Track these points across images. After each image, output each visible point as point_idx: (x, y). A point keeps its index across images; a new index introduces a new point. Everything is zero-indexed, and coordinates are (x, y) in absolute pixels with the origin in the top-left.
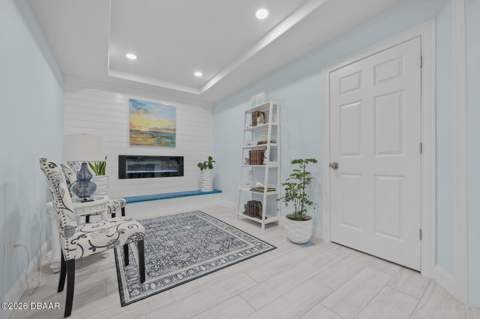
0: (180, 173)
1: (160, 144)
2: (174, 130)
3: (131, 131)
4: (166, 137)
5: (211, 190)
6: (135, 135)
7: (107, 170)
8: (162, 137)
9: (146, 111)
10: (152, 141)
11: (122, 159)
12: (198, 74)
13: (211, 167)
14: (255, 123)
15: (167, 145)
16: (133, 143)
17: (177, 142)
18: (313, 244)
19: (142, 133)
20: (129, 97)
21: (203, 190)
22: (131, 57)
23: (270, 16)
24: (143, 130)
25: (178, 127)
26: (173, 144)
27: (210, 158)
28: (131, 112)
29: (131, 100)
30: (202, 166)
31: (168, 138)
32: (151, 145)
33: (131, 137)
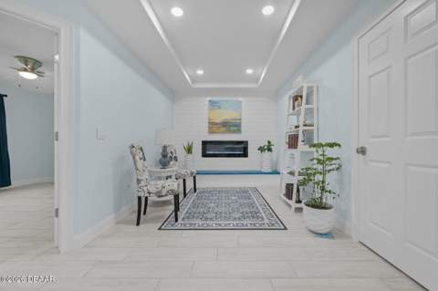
0: (245, 155)
2: (240, 119)
3: (209, 123)
4: (234, 126)
5: (270, 171)
6: (213, 126)
7: (193, 150)
8: (230, 126)
9: (219, 107)
10: (223, 129)
11: (204, 143)
12: (249, 71)
13: (270, 150)
14: (294, 108)
15: (234, 132)
16: (211, 132)
17: (243, 129)
18: (333, 238)
19: (217, 124)
20: (209, 99)
21: (263, 170)
23: (275, 11)
24: (217, 121)
25: (243, 117)
26: (239, 131)
27: (269, 142)
28: (210, 109)
29: (210, 101)
30: (261, 149)
31: (235, 126)
33: (209, 127)
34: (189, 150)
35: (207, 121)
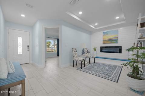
1: (111, 43)
2: (117, 37)
3: (103, 40)
6: (104, 41)
7: (97, 50)
8: (112, 41)
9: (107, 34)
10: (109, 42)
11: (101, 47)
15: (114, 43)
19: (106, 40)
22: (96, 24)
25: (119, 36)
26: (117, 42)
28: (103, 35)
29: (103, 32)
30: (128, 50)
31: (115, 40)
32: (109, 43)
33: (103, 42)
34: (95, 50)
35: (102, 40)
